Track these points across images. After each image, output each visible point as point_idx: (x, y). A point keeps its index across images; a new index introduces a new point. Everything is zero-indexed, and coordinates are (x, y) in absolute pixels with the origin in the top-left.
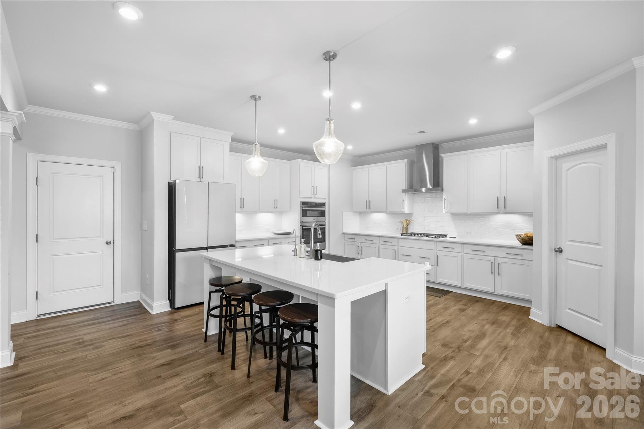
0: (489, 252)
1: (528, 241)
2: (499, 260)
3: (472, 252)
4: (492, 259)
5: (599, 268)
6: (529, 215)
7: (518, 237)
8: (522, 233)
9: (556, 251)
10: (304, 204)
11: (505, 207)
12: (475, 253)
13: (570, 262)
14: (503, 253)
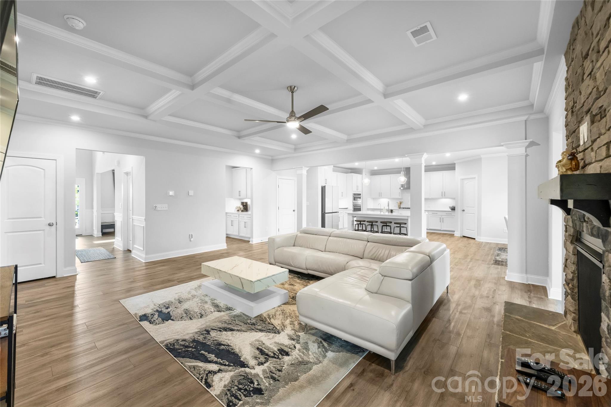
0: (439, 213)
1: (453, 209)
2: (443, 217)
3: (432, 214)
4: (440, 216)
5: (474, 214)
6: (454, 199)
7: (450, 207)
8: (451, 206)
9: (463, 211)
10: (354, 194)
11: (445, 196)
12: (433, 214)
13: (467, 214)
14: (444, 214)
